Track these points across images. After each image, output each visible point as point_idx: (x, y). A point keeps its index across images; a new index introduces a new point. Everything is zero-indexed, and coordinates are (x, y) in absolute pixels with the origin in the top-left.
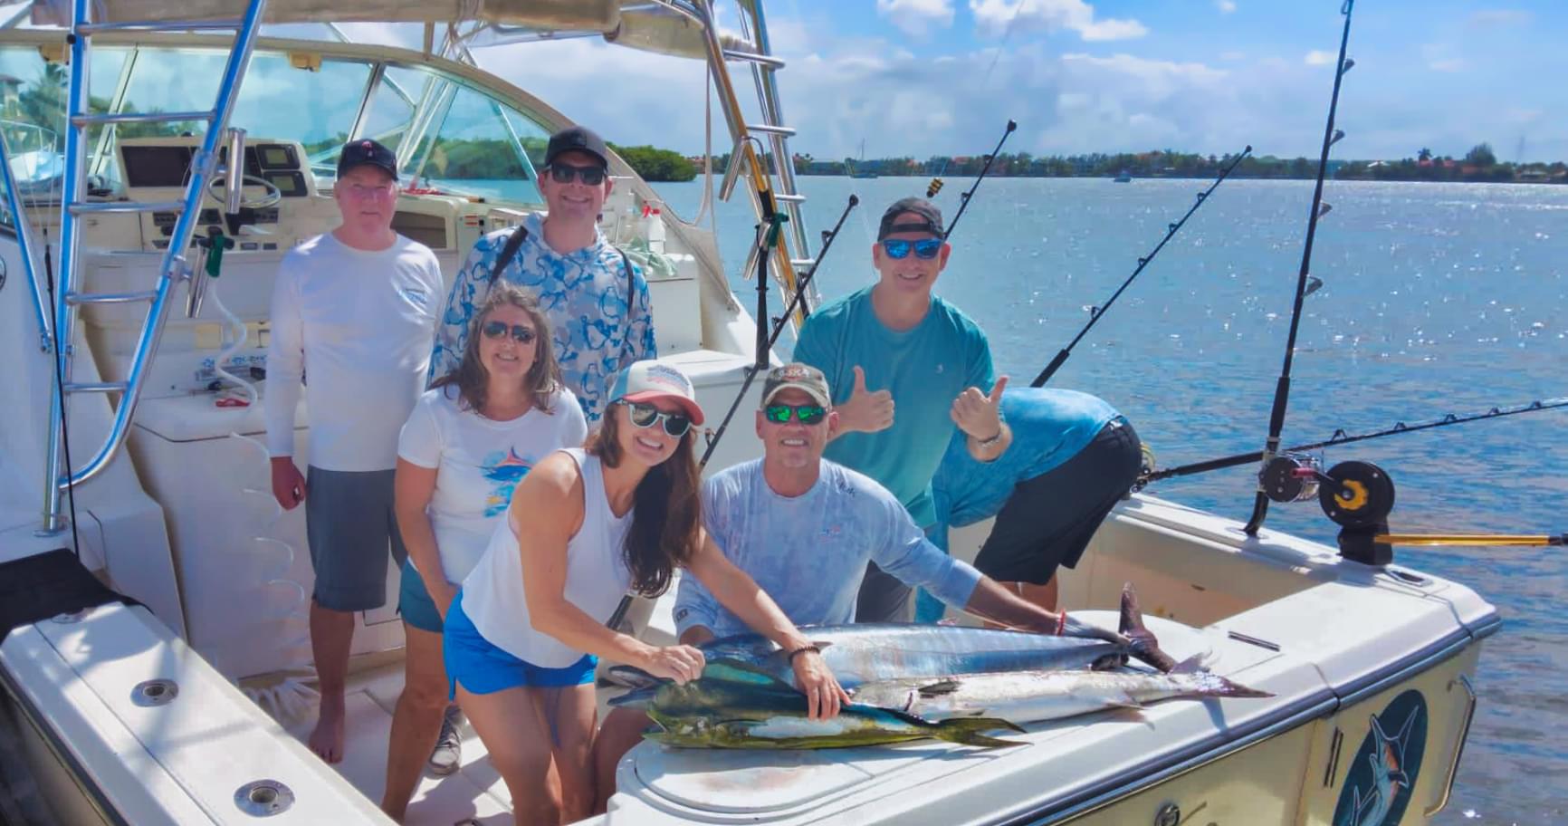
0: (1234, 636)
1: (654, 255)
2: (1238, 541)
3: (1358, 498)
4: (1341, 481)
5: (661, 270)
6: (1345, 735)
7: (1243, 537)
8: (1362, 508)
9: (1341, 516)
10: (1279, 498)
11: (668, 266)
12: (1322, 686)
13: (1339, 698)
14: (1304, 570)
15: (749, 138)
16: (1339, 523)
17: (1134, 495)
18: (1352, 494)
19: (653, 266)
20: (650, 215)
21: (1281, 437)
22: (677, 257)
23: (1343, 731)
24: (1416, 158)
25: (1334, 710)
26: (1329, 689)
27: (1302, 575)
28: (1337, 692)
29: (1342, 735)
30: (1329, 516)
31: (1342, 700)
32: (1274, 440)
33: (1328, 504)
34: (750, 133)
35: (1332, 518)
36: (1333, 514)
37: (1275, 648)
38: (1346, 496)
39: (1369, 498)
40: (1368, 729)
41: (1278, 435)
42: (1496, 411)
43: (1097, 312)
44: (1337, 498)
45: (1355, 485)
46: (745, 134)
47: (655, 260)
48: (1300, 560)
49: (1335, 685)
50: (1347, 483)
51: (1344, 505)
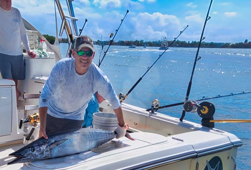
0: (173, 138)
1: (44, 52)
2: (178, 122)
3: (206, 111)
4: (202, 106)
5: (46, 56)
6: (199, 164)
7: (179, 121)
8: (207, 113)
9: (202, 115)
10: (188, 111)
11: (47, 54)
12: (193, 150)
13: (197, 153)
14: (193, 128)
15: (65, 19)
16: (202, 117)
17: (155, 112)
18: (205, 110)
19: (44, 54)
20: (42, 42)
21: (189, 96)
22: (50, 53)
23: (199, 163)
24: (244, 42)
25: (196, 157)
26: (195, 151)
27: (192, 129)
28: (197, 152)
29: (198, 164)
30: (199, 115)
31: (198, 154)
32: (187, 97)
33: (199, 112)
34: (66, 18)
35: (200, 116)
36: (200, 115)
37: (182, 141)
38: (203, 110)
39: (209, 111)
40: (206, 165)
41: (188, 96)
42: (244, 92)
43: (149, 68)
44: (201, 111)
45: (206, 107)
46: (65, 18)
47: (44, 53)
48: (192, 126)
49: (196, 150)
50: (204, 107)
51: (203, 112)
